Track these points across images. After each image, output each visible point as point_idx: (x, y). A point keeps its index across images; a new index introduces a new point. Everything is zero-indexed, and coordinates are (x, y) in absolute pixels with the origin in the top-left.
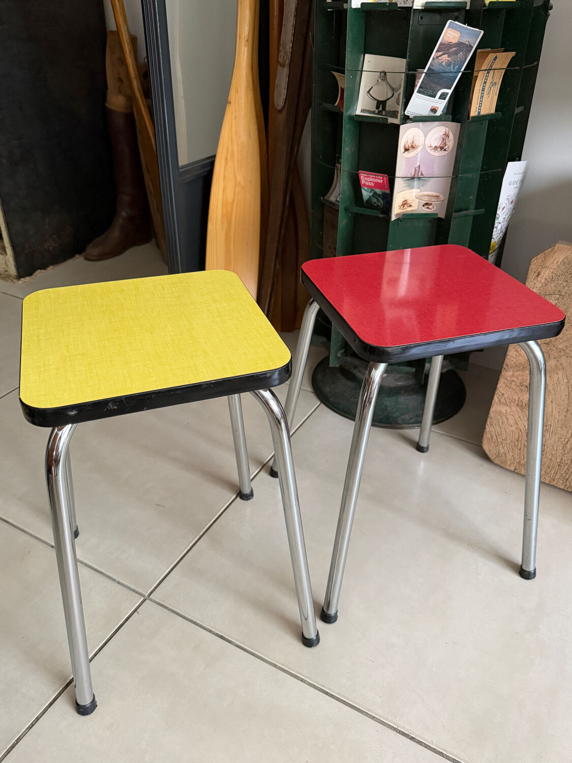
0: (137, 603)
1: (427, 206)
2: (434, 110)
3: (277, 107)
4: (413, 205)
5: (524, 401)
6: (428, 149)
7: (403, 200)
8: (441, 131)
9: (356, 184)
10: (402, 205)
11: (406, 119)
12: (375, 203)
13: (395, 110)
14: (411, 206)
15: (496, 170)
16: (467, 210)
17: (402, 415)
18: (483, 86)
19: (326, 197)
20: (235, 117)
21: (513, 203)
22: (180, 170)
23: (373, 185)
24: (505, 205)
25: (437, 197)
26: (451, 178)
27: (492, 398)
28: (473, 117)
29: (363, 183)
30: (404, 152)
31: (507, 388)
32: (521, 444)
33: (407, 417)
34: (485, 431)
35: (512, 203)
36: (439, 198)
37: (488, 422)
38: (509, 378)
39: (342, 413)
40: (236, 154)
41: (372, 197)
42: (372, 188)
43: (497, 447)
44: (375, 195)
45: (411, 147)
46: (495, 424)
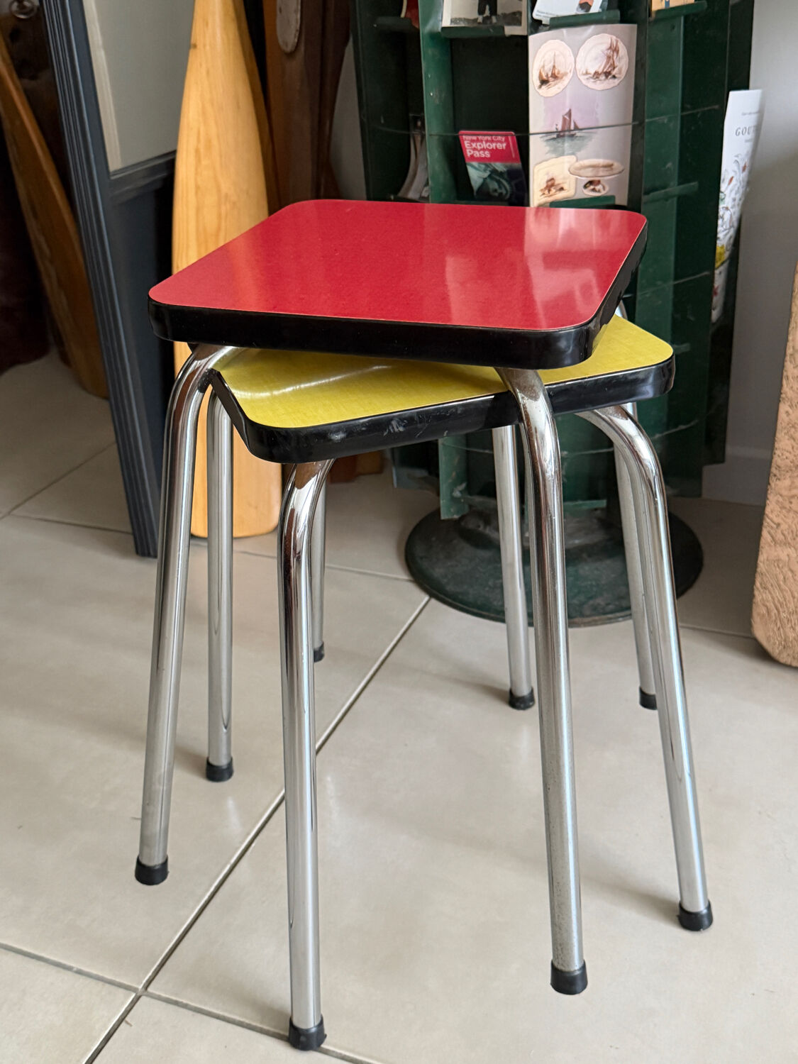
0: (123, 1004)
1: (592, 187)
3: (284, 48)
4: (565, 187)
6: (583, 78)
7: (546, 178)
8: (602, 44)
9: (455, 159)
10: (545, 188)
11: (536, 25)
12: (496, 191)
13: (515, 10)
14: (562, 189)
15: (709, 108)
16: (664, 188)
17: (591, 598)
19: (401, 193)
20: (208, 72)
21: (747, 170)
22: (113, 178)
23: (489, 156)
24: (732, 174)
25: (610, 166)
26: (631, 127)
27: (759, 535)
28: (659, 12)
30: (540, 87)
31: (784, 511)
33: (600, 601)
34: (754, 600)
35: (744, 169)
36: (612, 169)
37: (758, 584)
38: (785, 493)
39: (475, 611)
40: (215, 142)
41: (488, 180)
42: (488, 163)
43: (781, 630)
44: (494, 176)
45: (551, 77)
46: (772, 586)
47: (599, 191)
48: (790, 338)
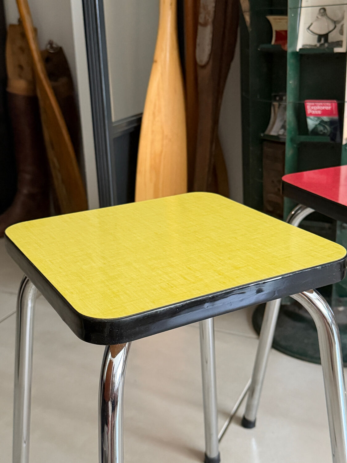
13: (339, 40)
19: (267, 133)
20: (162, 75)
23: (320, 113)
29: (309, 112)
40: (163, 109)
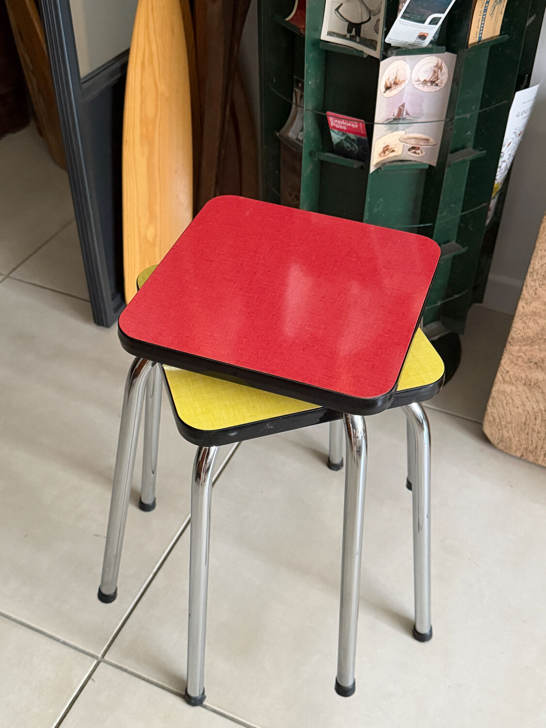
0: (90, 666)
1: (414, 151)
2: (423, 37)
4: (396, 149)
5: (532, 380)
6: (414, 83)
7: (384, 146)
8: (431, 64)
10: (382, 152)
11: (388, 50)
12: (348, 148)
13: (373, 38)
14: (393, 151)
15: (501, 103)
16: (464, 149)
18: (485, 7)
19: (283, 132)
21: (521, 135)
24: (512, 140)
25: (427, 140)
26: (444, 122)
27: (495, 376)
28: (473, 44)
29: (332, 125)
30: (385, 92)
31: (512, 364)
32: (529, 427)
34: (486, 412)
35: (519, 135)
36: (429, 142)
37: (490, 403)
38: (515, 354)
41: (344, 141)
42: (345, 132)
43: (501, 432)
44: (348, 140)
45: (394, 84)
46: (498, 405)
47: (418, 154)
48: (532, 262)
